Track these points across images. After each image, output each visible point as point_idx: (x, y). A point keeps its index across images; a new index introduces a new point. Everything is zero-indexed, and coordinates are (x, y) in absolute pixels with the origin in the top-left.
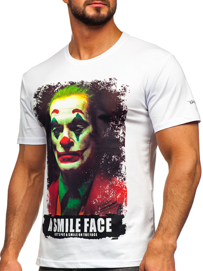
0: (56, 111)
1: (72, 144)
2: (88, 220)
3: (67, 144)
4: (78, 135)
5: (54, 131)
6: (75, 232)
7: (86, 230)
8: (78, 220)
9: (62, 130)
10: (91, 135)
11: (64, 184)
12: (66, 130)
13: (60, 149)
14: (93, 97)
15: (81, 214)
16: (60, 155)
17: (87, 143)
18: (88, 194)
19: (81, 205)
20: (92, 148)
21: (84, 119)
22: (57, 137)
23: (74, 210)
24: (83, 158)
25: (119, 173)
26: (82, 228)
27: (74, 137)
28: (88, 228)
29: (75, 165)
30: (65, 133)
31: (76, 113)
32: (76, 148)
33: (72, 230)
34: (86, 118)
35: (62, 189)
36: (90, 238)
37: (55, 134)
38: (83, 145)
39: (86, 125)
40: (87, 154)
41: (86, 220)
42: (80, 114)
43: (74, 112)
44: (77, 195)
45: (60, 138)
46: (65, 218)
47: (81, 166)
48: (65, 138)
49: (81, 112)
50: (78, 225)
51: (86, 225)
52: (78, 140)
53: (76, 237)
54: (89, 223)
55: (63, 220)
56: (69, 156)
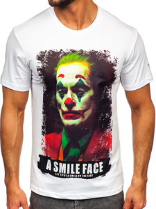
0: (62, 76)
1: (74, 104)
2: (86, 165)
3: (71, 104)
4: (80, 97)
5: (60, 92)
6: (75, 174)
7: (84, 173)
8: (78, 165)
9: (66, 92)
10: (91, 98)
11: (67, 136)
12: (69, 92)
13: (64, 108)
14: (94, 65)
15: (80, 160)
16: (64, 113)
17: (88, 104)
18: (87, 145)
19: (81, 153)
20: (93, 110)
21: (86, 84)
22: (62, 97)
23: (74, 157)
24: (83, 117)
26: (81, 171)
27: (76, 98)
28: (86, 171)
29: (77, 122)
30: (69, 95)
31: (78, 80)
32: (78, 107)
33: (72, 172)
34: (88, 83)
35: (65, 140)
36: (87, 178)
37: (60, 95)
38: (84, 106)
39: (87, 89)
40: (88, 114)
41: (84, 165)
42: (82, 79)
43: (77, 77)
44: (77, 146)
45: (65, 99)
46: (67, 163)
47: (81, 123)
48: (68, 98)
49: (83, 77)
50: (77, 169)
51: (84, 169)
52: (80, 101)
53: (76, 176)
54: (87, 167)
55: (65, 165)
56: (71, 115)
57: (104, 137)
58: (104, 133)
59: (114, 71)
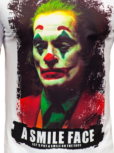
0: (41, 27)
1: (56, 61)
2: (72, 133)
3: (51, 61)
4: (63, 52)
5: (37, 48)
6: (58, 144)
7: (69, 142)
8: (61, 133)
9: (46, 47)
10: (78, 54)
11: (47, 99)
12: (50, 47)
13: (44, 66)
14: (82, 15)
15: (65, 127)
16: (43, 71)
17: (74, 61)
18: (73, 109)
19: (65, 119)
20: (80, 67)
21: (71, 37)
22: (41, 53)
23: (57, 124)
24: (68, 76)
25: (100, 87)
26: (65, 140)
27: (58, 54)
28: (72, 140)
29: (60, 81)
30: (50, 50)
31: (62, 31)
32: (61, 64)
33: (54, 142)
34: (73, 36)
35: (44, 104)
36: (73, 148)
37: (38, 50)
38: (69, 63)
39: (72, 43)
40: (73, 73)
41: (70, 133)
42: (66, 31)
43: (59, 29)
44: (60, 110)
45: (44, 55)
46: (47, 131)
47: (65, 83)
48: (49, 54)
49: (68, 29)
50: (61, 137)
51: (70, 137)
52: (63, 57)
53: (59, 148)
54: (73, 135)
55: (44, 133)
56: (53, 73)
57: (95, 100)
58: (94, 95)
59: (108, 22)
